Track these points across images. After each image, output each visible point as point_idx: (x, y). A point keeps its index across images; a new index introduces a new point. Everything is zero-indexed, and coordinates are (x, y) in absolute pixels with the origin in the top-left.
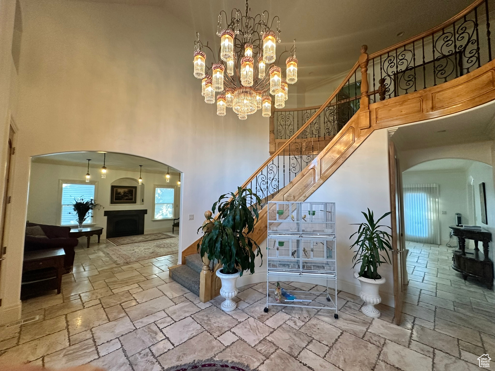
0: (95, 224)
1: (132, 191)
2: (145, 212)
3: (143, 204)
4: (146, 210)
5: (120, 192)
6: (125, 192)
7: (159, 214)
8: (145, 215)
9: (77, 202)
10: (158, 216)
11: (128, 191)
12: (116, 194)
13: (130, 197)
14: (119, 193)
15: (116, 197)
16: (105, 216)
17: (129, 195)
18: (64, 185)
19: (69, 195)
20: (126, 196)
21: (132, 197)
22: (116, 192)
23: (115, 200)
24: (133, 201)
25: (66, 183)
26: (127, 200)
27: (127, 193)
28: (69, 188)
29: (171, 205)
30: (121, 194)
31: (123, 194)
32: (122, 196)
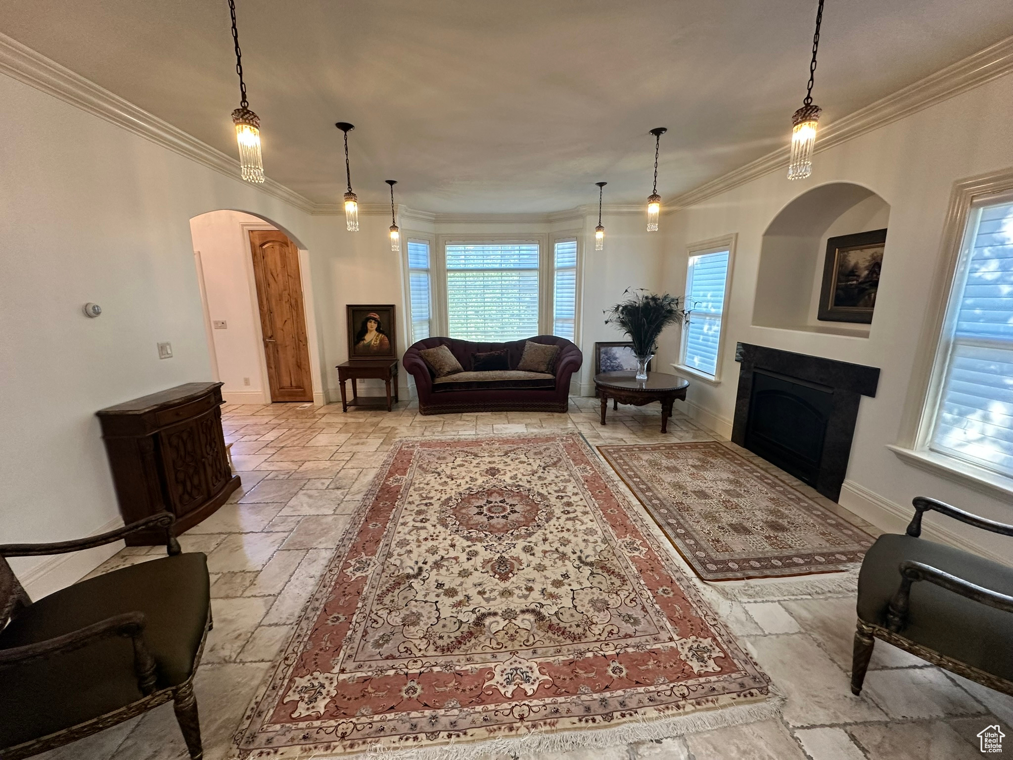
0: (718, 379)
4: (873, 373)
5: (855, 266)
8: (865, 401)
12: (839, 272)
14: (853, 272)
22: (839, 266)
23: (833, 304)
30: (859, 276)
31: (866, 272)
32: (861, 283)
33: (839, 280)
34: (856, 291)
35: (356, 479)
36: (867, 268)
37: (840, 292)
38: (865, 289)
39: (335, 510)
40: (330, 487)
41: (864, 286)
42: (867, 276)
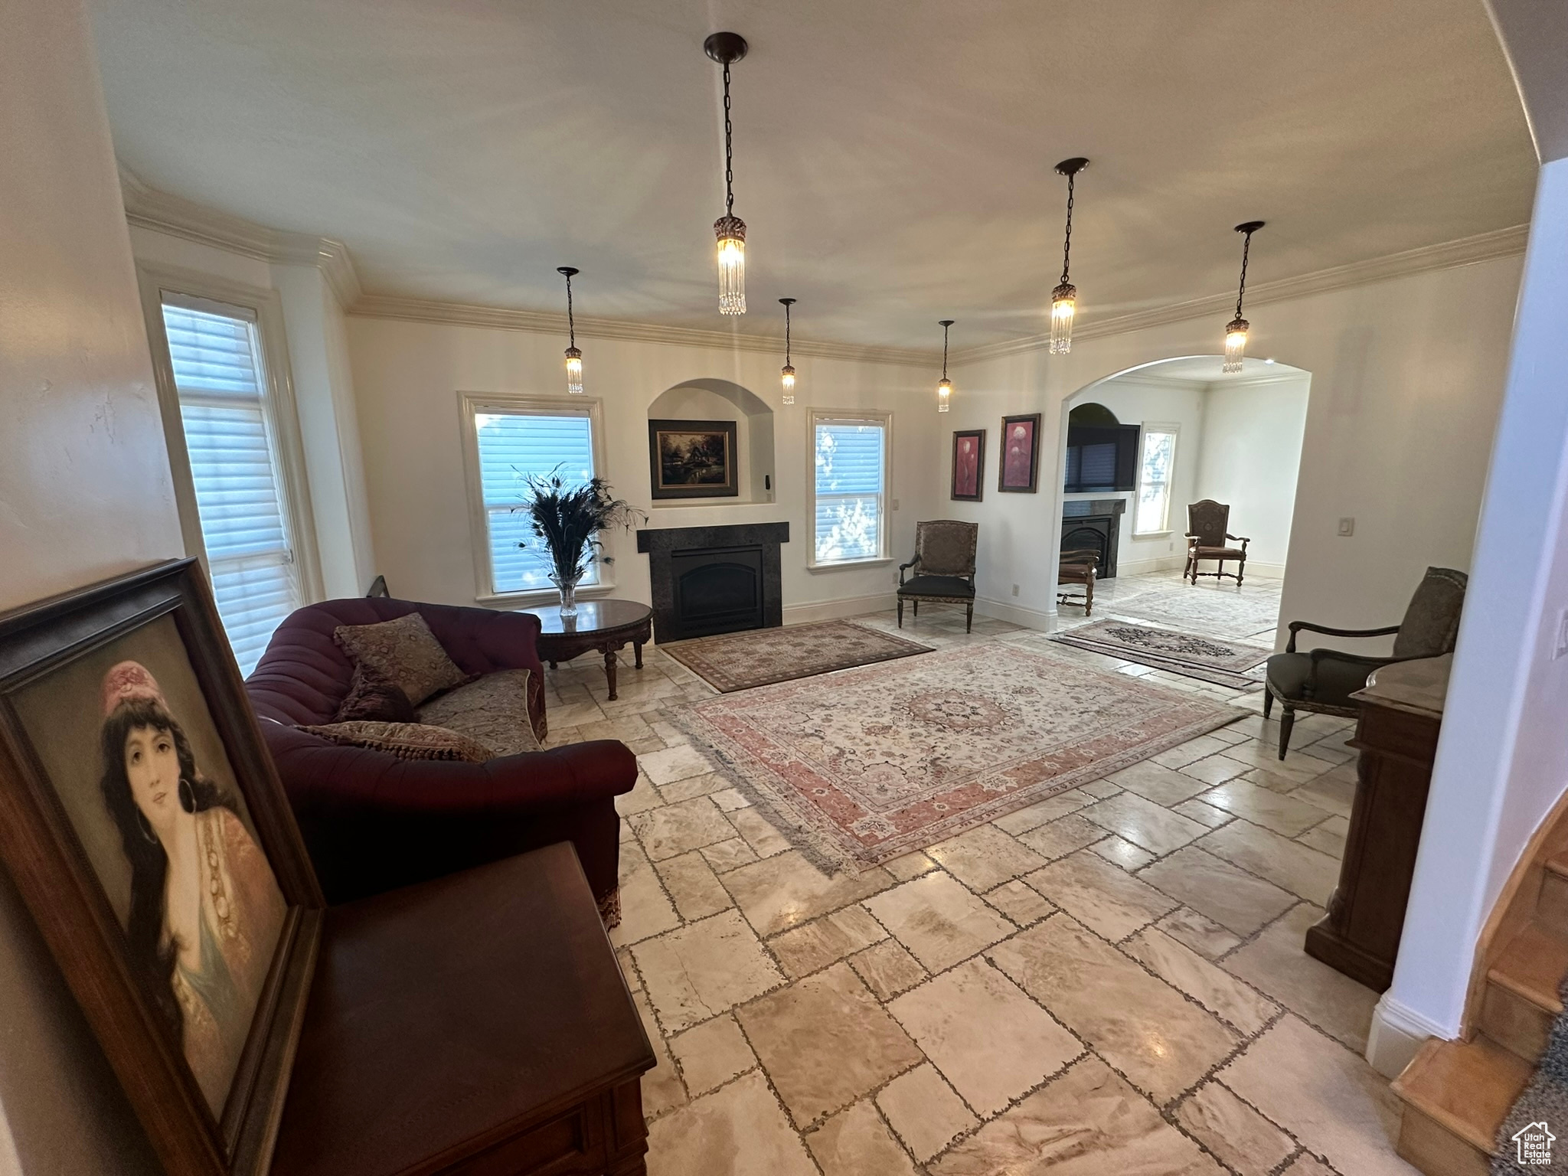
0: (608, 585)
1: (721, 441)
2: (780, 532)
3: (770, 500)
4: (785, 526)
5: (678, 448)
6: (696, 448)
7: (830, 541)
8: (783, 546)
9: (538, 494)
10: (828, 553)
11: (707, 442)
12: (662, 453)
13: (715, 468)
14: (676, 454)
15: (664, 468)
16: (640, 551)
17: (712, 460)
18: (481, 421)
19: (508, 465)
20: (701, 465)
21: (722, 469)
22: (663, 447)
23: (664, 483)
24: (723, 485)
25: (488, 409)
26: (703, 480)
27: (706, 455)
28: (497, 431)
29: (874, 499)
30: (683, 458)
31: (689, 455)
32: (685, 464)
33: (663, 461)
34: (683, 470)
35: (1049, 822)
36: (688, 451)
37: (668, 472)
38: (690, 469)
39: (1120, 794)
40: (1103, 833)
41: (689, 466)
42: (690, 459)
